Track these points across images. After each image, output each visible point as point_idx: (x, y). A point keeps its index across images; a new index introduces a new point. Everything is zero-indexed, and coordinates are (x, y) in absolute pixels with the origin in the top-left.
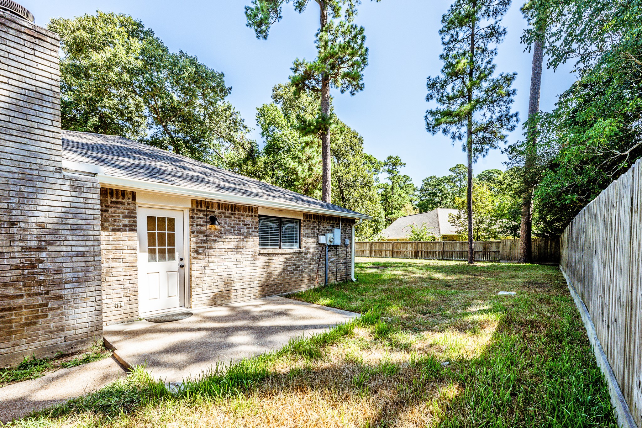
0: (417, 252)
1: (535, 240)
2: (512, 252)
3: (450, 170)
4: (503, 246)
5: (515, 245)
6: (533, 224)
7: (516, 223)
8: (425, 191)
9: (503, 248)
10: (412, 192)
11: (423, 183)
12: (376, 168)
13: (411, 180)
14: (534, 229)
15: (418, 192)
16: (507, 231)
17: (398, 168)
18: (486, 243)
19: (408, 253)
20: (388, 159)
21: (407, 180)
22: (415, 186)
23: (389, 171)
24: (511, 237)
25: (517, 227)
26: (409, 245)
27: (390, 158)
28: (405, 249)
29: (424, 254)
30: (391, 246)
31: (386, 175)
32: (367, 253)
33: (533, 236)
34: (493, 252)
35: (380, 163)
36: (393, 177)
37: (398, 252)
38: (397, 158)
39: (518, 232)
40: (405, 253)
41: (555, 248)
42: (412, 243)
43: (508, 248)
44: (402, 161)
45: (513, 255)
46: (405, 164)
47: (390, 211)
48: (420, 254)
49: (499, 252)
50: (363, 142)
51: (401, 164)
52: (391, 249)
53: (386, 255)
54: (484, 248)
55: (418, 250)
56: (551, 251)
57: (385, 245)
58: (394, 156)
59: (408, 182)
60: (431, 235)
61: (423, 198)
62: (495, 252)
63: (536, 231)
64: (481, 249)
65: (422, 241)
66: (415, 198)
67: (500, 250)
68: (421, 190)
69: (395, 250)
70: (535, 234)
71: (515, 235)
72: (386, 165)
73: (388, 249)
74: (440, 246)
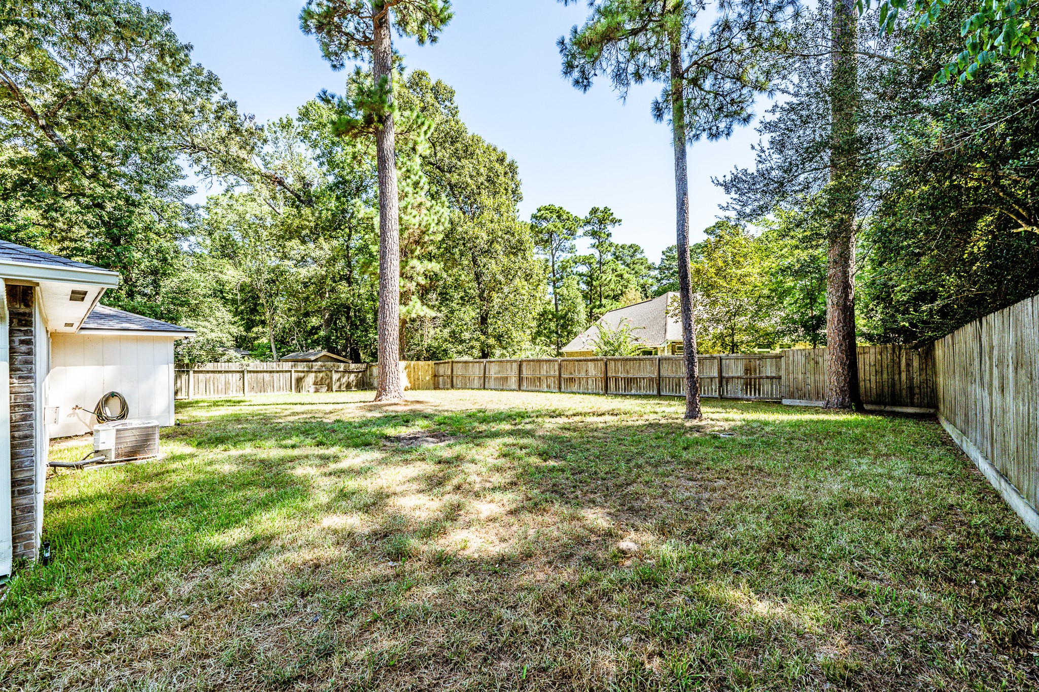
0: (607, 379)
1: (865, 351)
2: (811, 380)
3: (706, 231)
4: (787, 365)
5: (817, 363)
6: (857, 312)
7: (816, 313)
8: (667, 269)
9: (787, 369)
10: (644, 272)
11: (664, 257)
12: (569, 229)
13: (642, 252)
14: (861, 322)
15: (657, 272)
16: (796, 330)
17: (610, 228)
18: (750, 357)
19: (590, 382)
20: (591, 213)
21: (635, 251)
22: (650, 262)
23: (594, 234)
24: (804, 345)
25: (820, 321)
26: (591, 365)
27: (594, 211)
28: (583, 374)
29: (621, 384)
30: (557, 367)
31: (590, 240)
32: (513, 382)
33: (860, 342)
34: (767, 377)
35: (576, 220)
36: (601, 244)
37: (572, 380)
38: (606, 210)
39: (822, 332)
40: (583, 382)
41: (921, 370)
42: (597, 360)
43: (801, 369)
44: (614, 216)
45: (811, 387)
46: (620, 221)
47: (598, 303)
48: (612, 385)
49: (780, 378)
50: (518, 170)
51: (614, 222)
52: (557, 373)
53: (548, 386)
54: (747, 370)
55: (609, 374)
56: (910, 379)
57: (545, 366)
58: (602, 208)
59: (638, 256)
60: (636, 344)
61: (664, 282)
62: (772, 378)
63: (865, 330)
64: (740, 372)
65: (617, 355)
66: (650, 281)
67: (783, 373)
68: (659, 268)
69: (565, 375)
70: (863, 334)
71: (815, 340)
72: (589, 223)
73: (552, 373)
74: (651, 366)
